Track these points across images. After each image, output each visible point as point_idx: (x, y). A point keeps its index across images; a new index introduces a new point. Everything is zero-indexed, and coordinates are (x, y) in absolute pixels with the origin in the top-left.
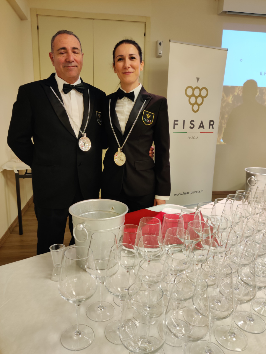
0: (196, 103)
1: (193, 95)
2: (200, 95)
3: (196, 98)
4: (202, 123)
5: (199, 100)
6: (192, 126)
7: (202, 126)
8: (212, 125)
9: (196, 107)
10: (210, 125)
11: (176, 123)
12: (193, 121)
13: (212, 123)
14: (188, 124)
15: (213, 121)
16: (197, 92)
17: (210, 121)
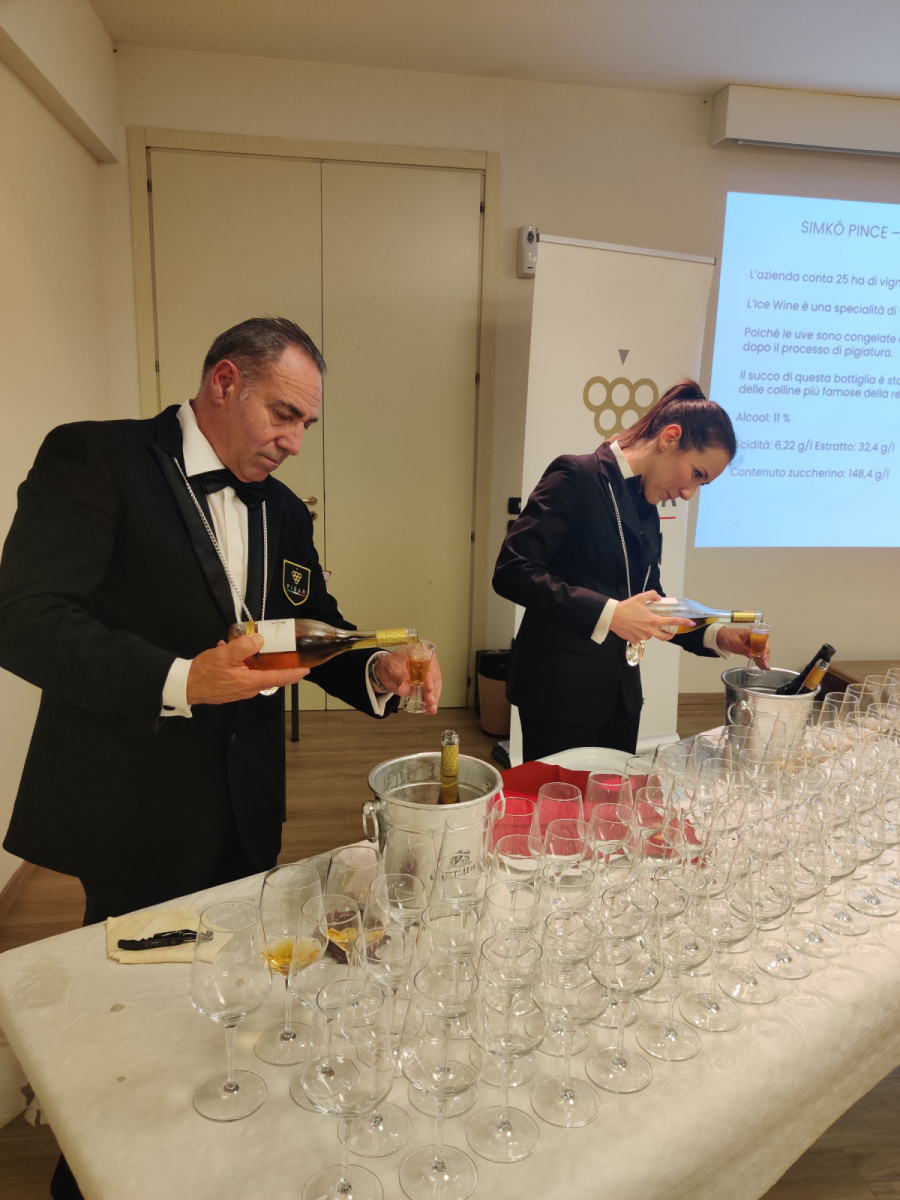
2: (631, 405)
3: (619, 411)
5: (628, 418)
16: (621, 395)
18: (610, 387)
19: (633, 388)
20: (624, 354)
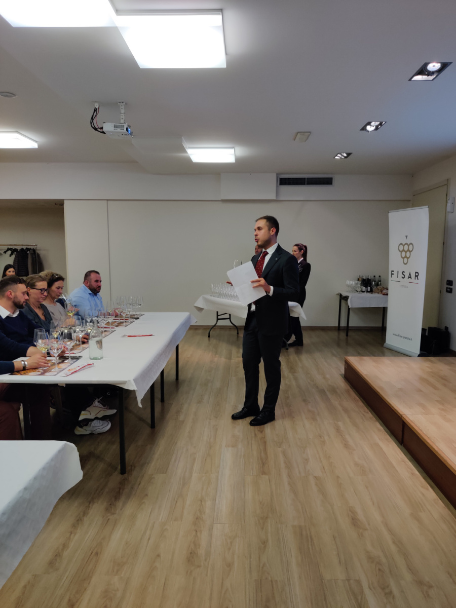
0: (406, 257)
1: (403, 250)
2: (408, 250)
3: (406, 252)
4: (410, 274)
5: (408, 254)
6: (403, 276)
7: (410, 277)
8: (417, 276)
9: (406, 260)
10: (416, 276)
11: (393, 273)
12: (404, 272)
13: (417, 274)
14: (401, 275)
15: (417, 273)
16: (406, 248)
17: (416, 273)
18: (404, 246)
19: (409, 246)
20: (406, 236)
